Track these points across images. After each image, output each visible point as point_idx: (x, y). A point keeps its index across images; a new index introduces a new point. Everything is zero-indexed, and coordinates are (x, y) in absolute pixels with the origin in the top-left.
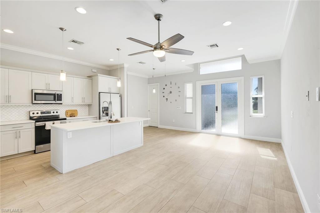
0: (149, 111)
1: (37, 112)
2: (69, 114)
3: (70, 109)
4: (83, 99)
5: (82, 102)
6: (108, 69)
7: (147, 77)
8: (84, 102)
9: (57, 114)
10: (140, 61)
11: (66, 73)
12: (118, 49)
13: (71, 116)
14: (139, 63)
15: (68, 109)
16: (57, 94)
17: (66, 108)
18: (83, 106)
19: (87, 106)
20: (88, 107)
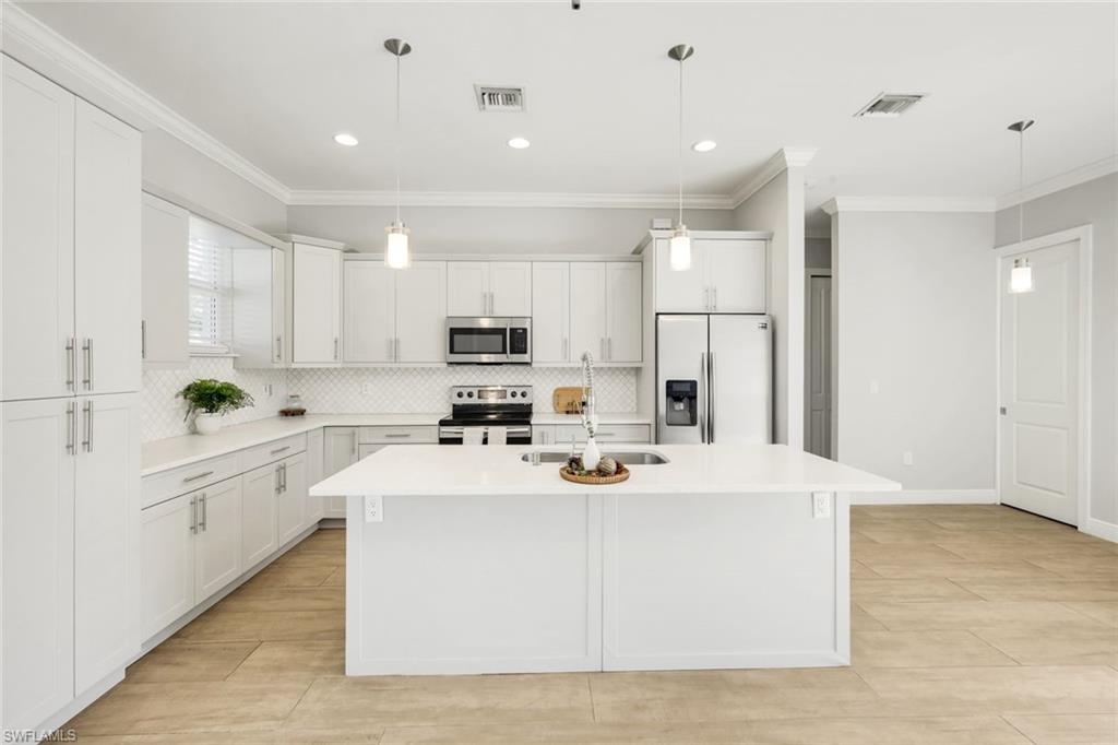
0: (1003, 411)
1: (469, 390)
2: (563, 402)
3: (567, 385)
4: (607, 344)
5: (602, 358)
6: (728, 203)
7: (991, 206)
8: (610, 357)
9: (524, 401)
10: (871, 99)
11: (407, 230)
12: (675, 53)
13: (570, 409)
14: (873, 108)
15: (560, 386)
16: (511, 329)
17: (556, 381)
18: (617, 372)
19: (633, 372)
20: (633, 380)
